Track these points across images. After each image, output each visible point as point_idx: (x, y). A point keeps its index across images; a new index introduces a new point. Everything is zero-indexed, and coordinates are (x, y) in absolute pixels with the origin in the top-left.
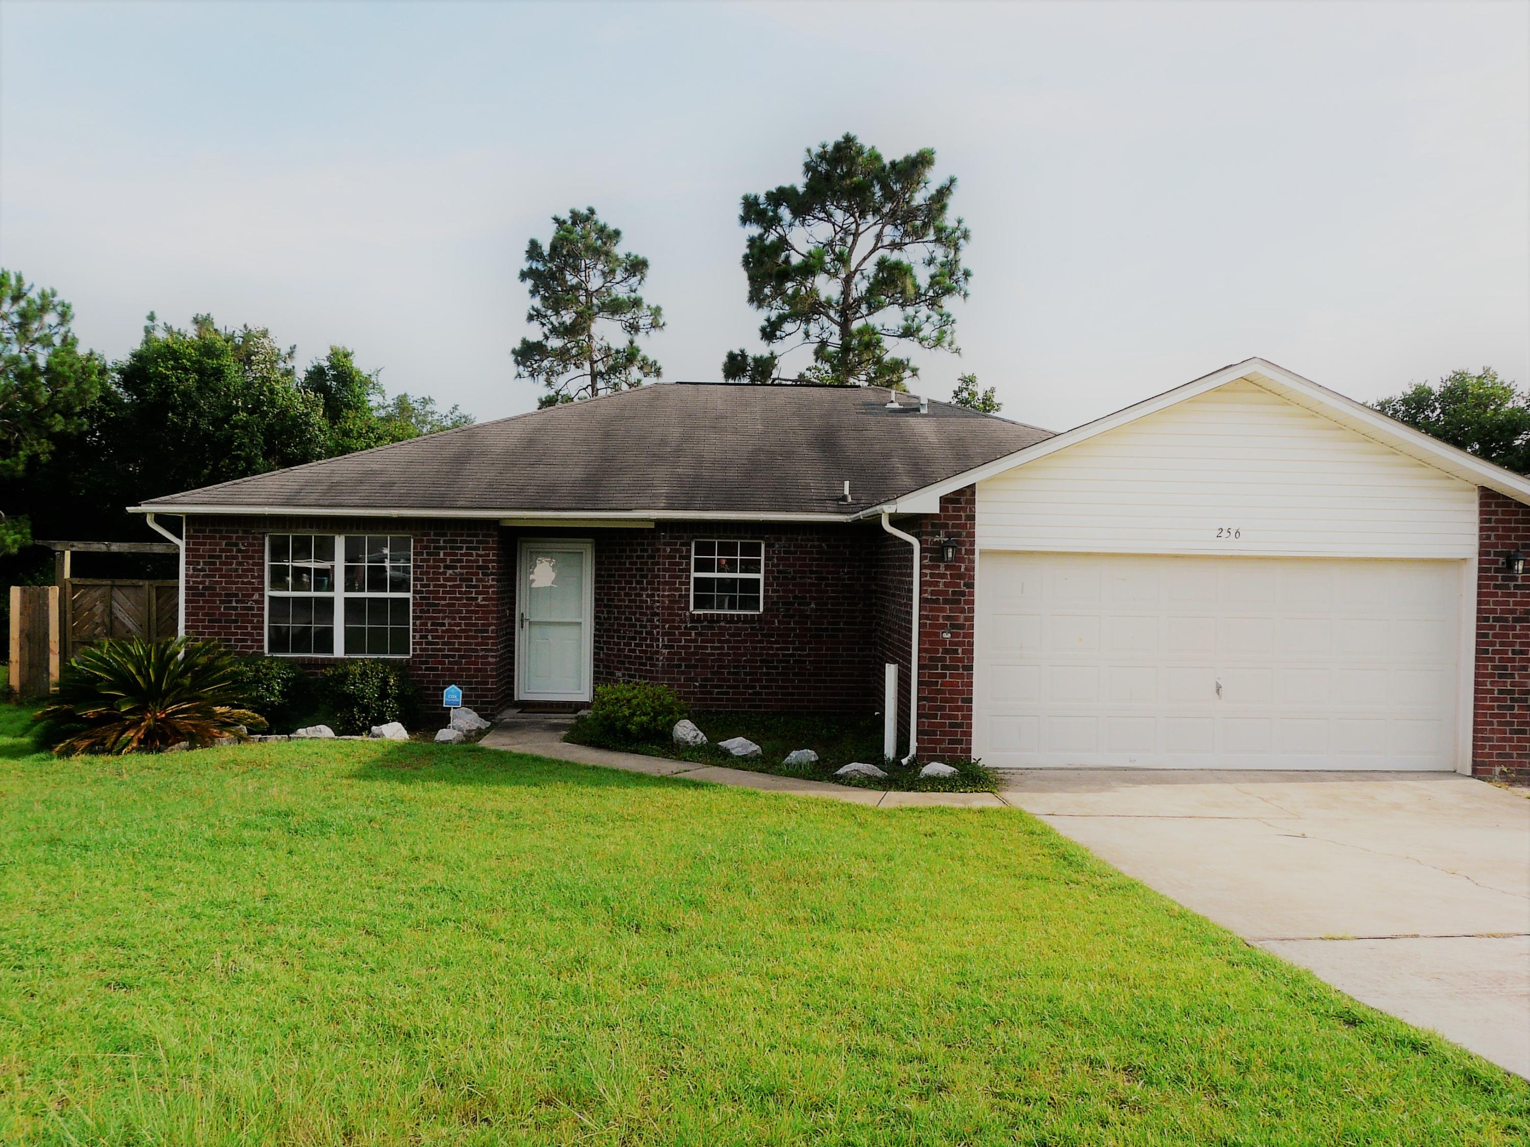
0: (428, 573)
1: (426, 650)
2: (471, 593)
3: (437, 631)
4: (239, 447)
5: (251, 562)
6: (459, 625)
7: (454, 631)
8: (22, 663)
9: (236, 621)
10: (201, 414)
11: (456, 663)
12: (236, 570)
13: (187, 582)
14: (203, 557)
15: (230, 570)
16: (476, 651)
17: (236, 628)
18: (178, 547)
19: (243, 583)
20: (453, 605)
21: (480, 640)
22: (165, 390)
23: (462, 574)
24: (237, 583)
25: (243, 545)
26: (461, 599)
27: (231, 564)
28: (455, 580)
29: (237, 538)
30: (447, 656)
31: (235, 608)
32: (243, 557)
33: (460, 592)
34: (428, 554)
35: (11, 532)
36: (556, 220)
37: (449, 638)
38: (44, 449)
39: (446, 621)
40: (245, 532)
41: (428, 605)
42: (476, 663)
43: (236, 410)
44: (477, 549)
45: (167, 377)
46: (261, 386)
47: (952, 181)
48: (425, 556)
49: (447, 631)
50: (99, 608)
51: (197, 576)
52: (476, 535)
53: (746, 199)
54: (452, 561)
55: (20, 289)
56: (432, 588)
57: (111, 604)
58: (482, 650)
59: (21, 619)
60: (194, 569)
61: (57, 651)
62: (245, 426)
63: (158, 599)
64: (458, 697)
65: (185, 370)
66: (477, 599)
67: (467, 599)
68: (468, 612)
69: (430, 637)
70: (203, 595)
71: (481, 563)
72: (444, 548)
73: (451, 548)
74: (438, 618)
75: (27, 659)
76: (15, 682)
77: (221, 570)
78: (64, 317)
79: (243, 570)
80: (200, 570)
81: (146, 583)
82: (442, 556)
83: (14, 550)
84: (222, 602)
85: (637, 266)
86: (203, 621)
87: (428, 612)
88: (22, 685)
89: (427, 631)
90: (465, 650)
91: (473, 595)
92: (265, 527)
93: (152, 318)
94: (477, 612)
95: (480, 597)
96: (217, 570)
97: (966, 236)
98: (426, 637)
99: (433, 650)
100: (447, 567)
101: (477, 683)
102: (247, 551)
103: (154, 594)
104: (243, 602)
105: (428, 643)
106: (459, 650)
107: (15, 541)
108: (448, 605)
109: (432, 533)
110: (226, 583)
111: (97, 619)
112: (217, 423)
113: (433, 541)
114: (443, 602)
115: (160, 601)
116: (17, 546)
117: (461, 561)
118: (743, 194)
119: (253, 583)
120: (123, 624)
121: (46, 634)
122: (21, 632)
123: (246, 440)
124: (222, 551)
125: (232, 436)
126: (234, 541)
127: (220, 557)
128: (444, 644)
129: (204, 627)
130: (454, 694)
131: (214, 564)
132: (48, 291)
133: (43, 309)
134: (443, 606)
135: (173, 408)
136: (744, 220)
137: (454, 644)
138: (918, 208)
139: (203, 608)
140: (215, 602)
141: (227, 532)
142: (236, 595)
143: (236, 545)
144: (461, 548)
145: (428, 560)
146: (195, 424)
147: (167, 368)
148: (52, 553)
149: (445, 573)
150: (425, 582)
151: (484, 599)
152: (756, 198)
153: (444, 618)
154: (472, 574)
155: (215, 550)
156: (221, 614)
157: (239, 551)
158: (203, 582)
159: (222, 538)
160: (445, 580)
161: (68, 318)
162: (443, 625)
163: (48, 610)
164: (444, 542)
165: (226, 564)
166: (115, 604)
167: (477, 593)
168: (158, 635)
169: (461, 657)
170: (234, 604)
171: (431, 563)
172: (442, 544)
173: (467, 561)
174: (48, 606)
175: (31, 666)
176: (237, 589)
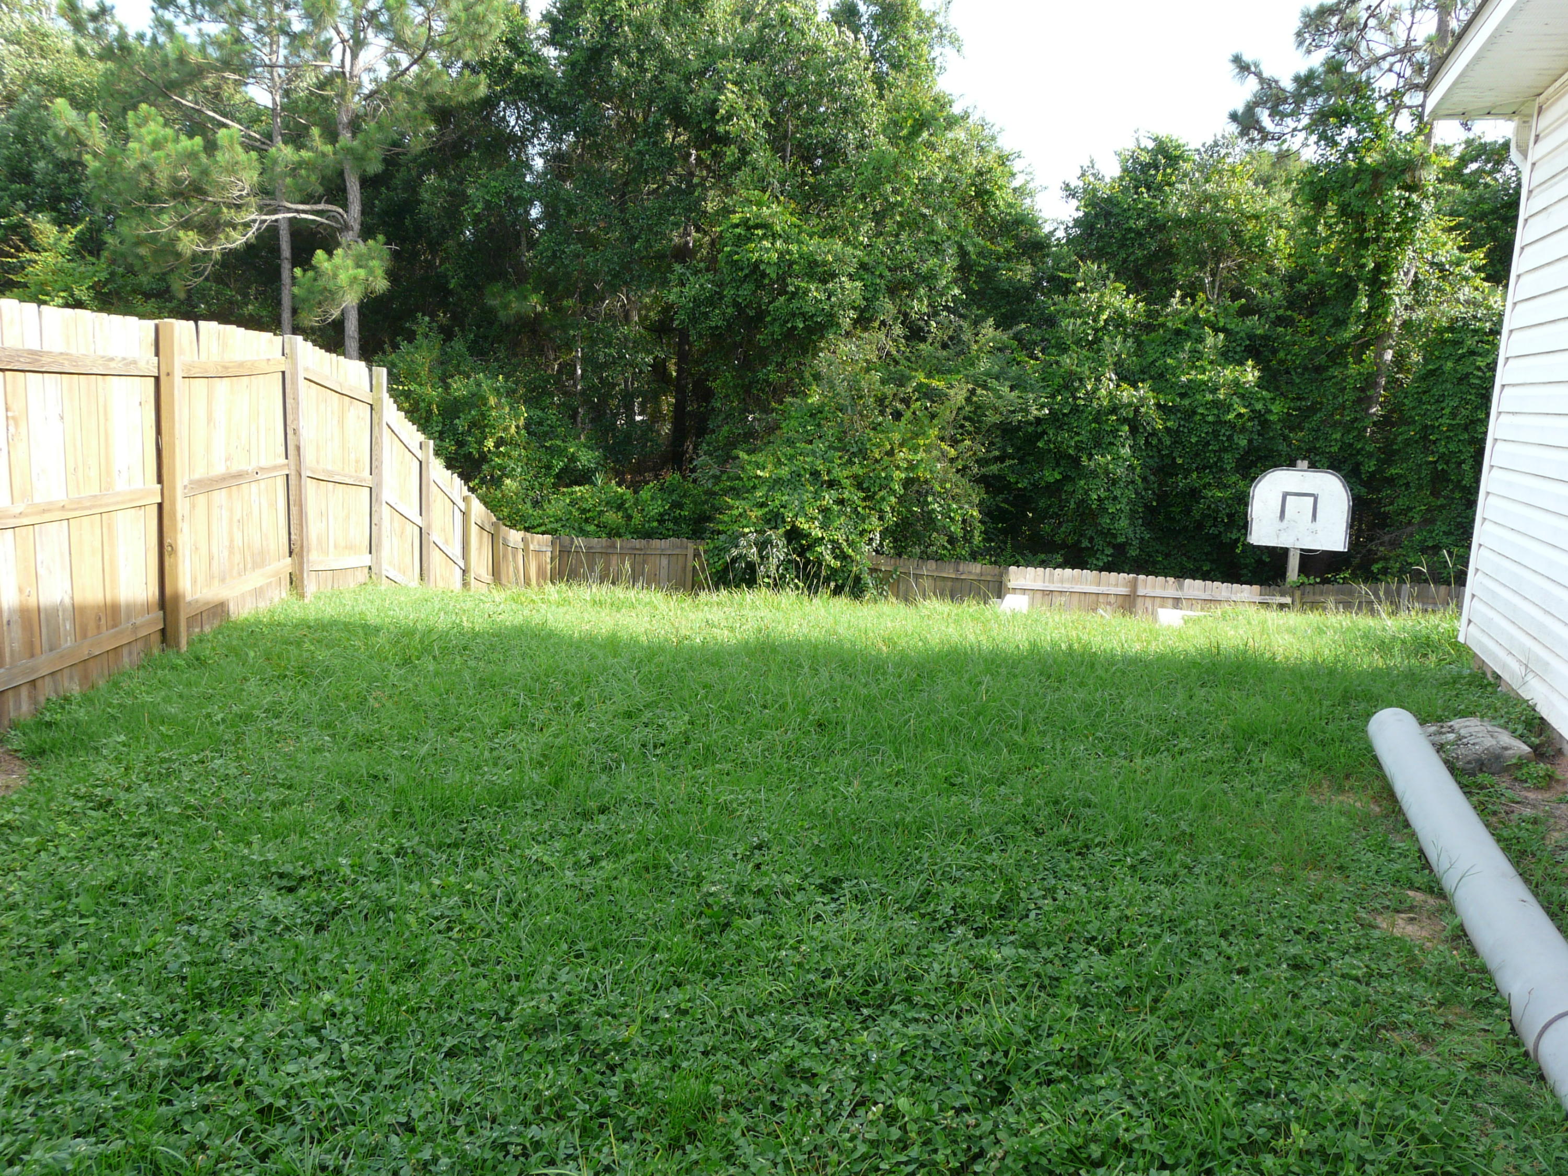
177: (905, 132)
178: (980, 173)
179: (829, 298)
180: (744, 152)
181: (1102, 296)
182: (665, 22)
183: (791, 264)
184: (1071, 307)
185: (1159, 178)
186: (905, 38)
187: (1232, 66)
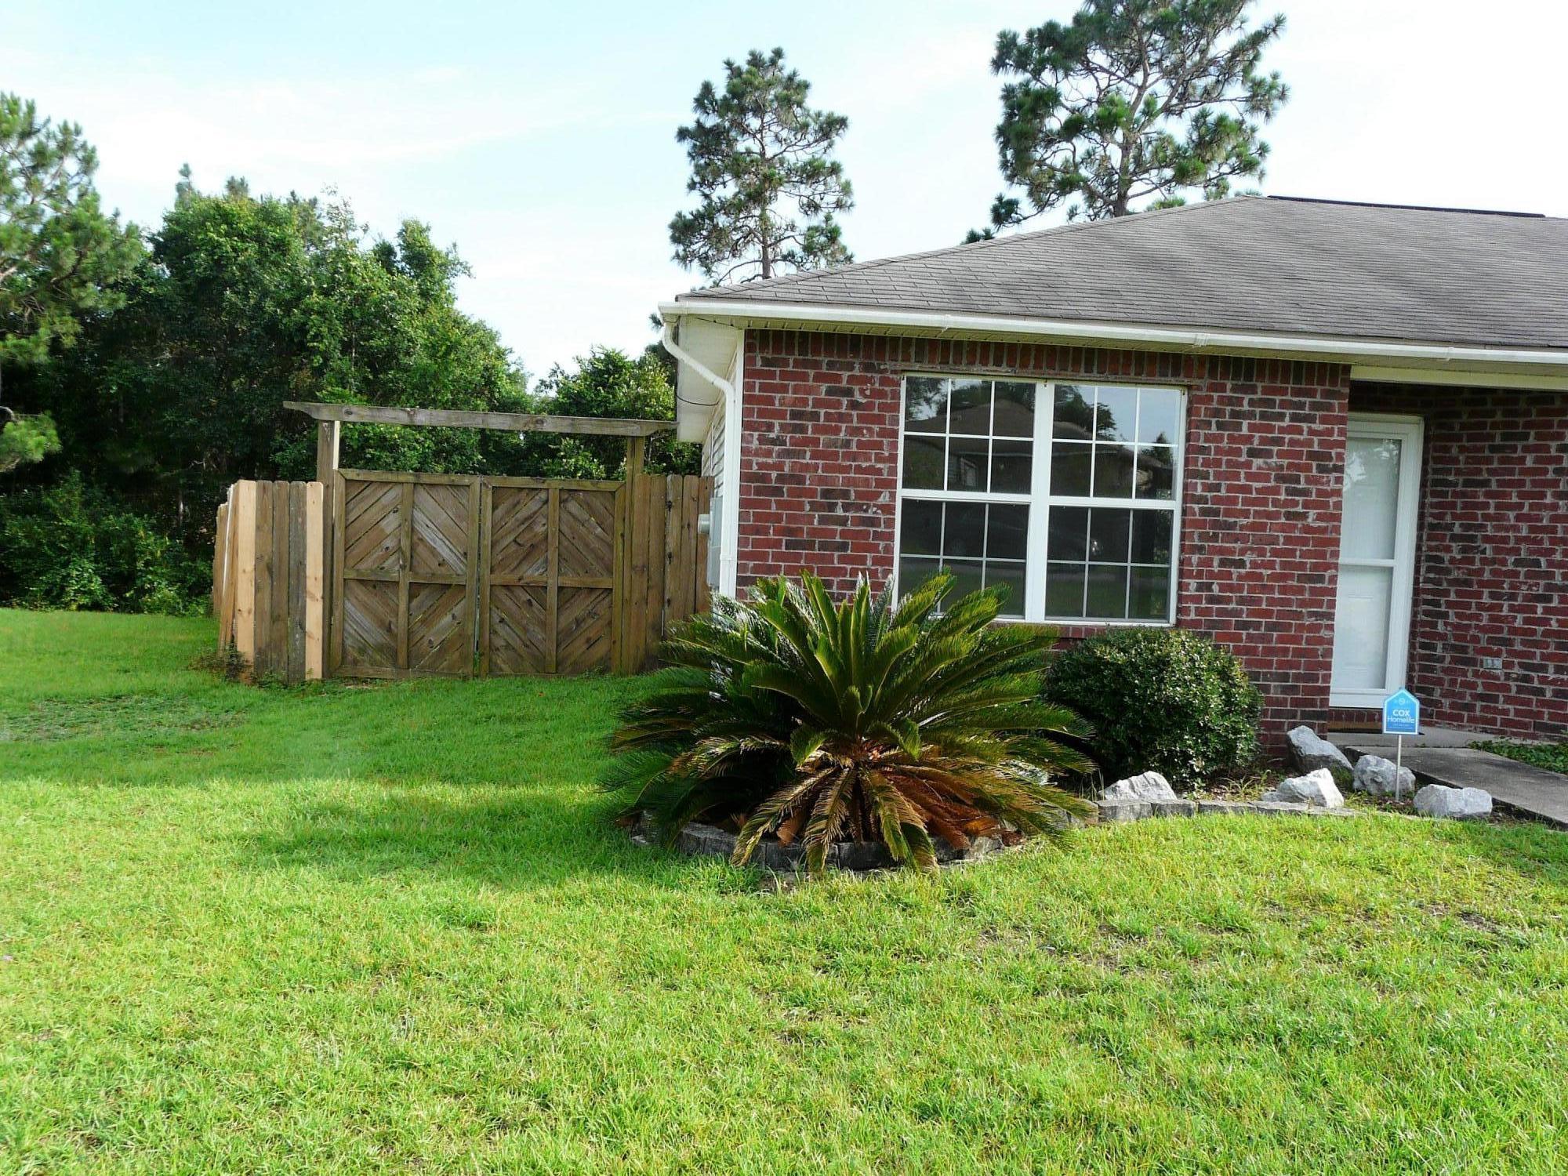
0: (1218, 463)
1: (1207, 612)
2: (1296, 504)
3: (1229, 575)
4: (315, 337)
5: (876, 428)
6: (1270, 565)
7: (1260, 577)
8: (258, 612)
9: (843, 547)
10: (265, 293)
11: (1263, 638)
12: (847, 444)
13: (744, 464)
14: (780, 415)
15: (834, 444)
16: (1298, 615)
17: (842, 559)
18: (720, 393)
19: (859, 469)
20: (1263, 527)
21: (1307, 596)
22: (217, 262)
23: (1281, 467)
24: (847, 469)
25: (862, 392)
26: (1276, 515)
27: (837, 430)
28: (1267, 479)
29: (851, 379)
30: (1245, 625)
31: (843, 521)
32: (861, 418)
33: (1275, 503)
34: (1220, 426)
35: (34, 432)
36: (729, 64)
37: (1252, 589)
38: (68, 328)
39: (1248, 558)
40: (868, 368)
41: (1216, 525)
42: (1296, 640)
43: (309, 291)
44: (1309, 419)
45: (220, 245)
46: (334, 262)
47: (1279, 21)
48: (1214, 430)
49: (1250, 576)
50: (391, 523)
51: (769, 454)
52: (1311, 393)
53: (1003, 35)
54: (1263, 441)
55: (31, 124)
56: (1223, 493)
57: (412, 516)
58: (1311, 614)
59: (256, 536)
60: (761, 440)
61: (319, 594)
62: (322, 312)
63: (494, 508)
64: (1413, 716)
65: (242, 237)
66: (1304, 516)
67: (1288, 516)
68: (1288, 540)
69: (1215, 588)
70: (777, 491)
71: (1316, 448)
72: (1251, 415)
73: (1263, 416)
74: (1232, 552)
75: (267, 606)
76: (246, 646)
77: (816, 442)
78: (88, 163)
79: (860, 444)
80: (773, 442)
81: (477, 480)
82: (1245, 431)
83: (38, 457)
84: (815, 507)
85: (831, 126)
86: (777, 544)
87: (1215, 537)
88: (259, 651)
89: (1211, 575)
90: (1280, 614)
91: (1300, 509)
92: (906, 359)
93: (186, 172)
94: (1304, 542)
95: (1312, 513)
96: (806, 442)
97: (1282, 96)
98: (1209, 587)
99: (1220, 612)
100: (1253, 453)
101: (1297, 677)
102: (869, 406)
103: (489, 500)
104: (859, 508)
105: (1212, 600)
106: (1267, 614)
107: (39, 444)
108: (1253, 527)
109: (1229, 386)
110: (826, 468)
111: (390, 543)
112: (288, 306)
113: (1230, 401)
114: (1244, 521)
115: (500, 512)
116: (41, 451)
117: (1278, 441)
118: (999, 30)
119: (879, 471)
120: (433, 551)
121: (302, 564)
122: (259, 559)
123: (324, 329)
124: (818, 403)
125: (305, 324)
126: (844, 384)
127: (815, 416)
128: (1241, 601)
129: (777, 557)
130: (1404, 707)
131: (802, 429)
132: (71, 127)
133: (65, 147)
134: (1242, 528)
135: (232, 284)
136: (998, 64)
137: (1259, 601)
138: (1213, 61)
139: (778, 518)
140: (801, 506)
141: (830, 365)
142: (845, 494)
143: (848, 392)
144: (1281, 417)
145: (1220, 438)
146: (258, 307)
147: (219, 234)
148: (313, 424)
149: (1248, 465)
150: (1211, 480)
151: (1319, 518)
152: (1015, 37)
153: (1243, 552)
154: (1298, 467)
155: (805, 402)
156: (814, 532)
157: (854, 405)
158: (779, 466)
159: (819, 378)
160: (1250, 477)
161: (92, 165)
162: (1241, 564)
163: (304, 523)
164: (1252, 403)
165: (825, 430)
166: (418, 515)
167: (1306, 505)
168: (492, 571)
169: (1271, 627)
170: (840, 512)
171: (1225, 444)
172: (1246, 407)
173: (1292, 442)
174: (304, 515)
175: (275, 619)
176: (849, 482)
177: (440, 354)
178: (486, 369)
179: (395, 462)
180: (326, 360)
181: (577, 461)
182: (259, 262)
183: (368, 439)
184: (557, 468)
185: (611, 380)
186: (432, 276)
187: (651, 321)
